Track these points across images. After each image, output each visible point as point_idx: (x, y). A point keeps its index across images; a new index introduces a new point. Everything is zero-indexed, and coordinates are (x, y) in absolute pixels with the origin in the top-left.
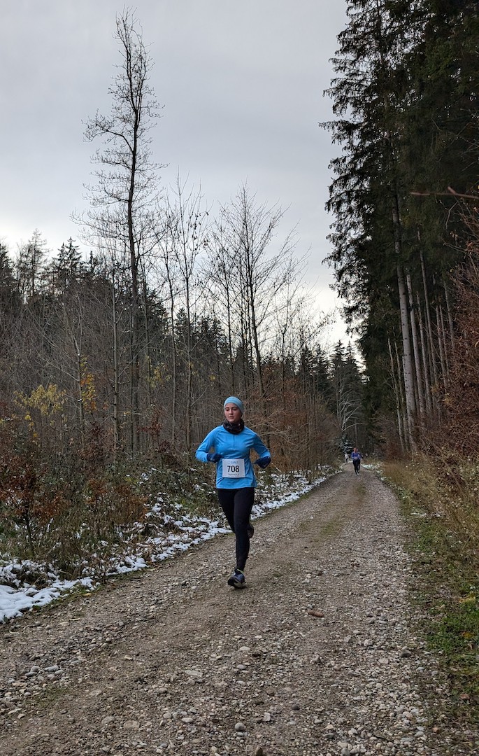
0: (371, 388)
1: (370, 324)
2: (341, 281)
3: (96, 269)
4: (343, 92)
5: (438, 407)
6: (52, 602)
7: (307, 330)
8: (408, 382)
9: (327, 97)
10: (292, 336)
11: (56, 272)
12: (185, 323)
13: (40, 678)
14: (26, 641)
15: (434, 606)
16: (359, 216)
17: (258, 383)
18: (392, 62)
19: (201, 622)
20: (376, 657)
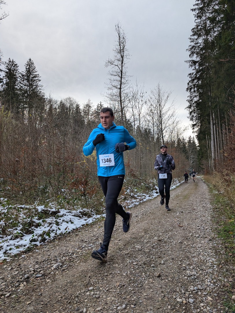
0: (200, 151)
1: (200, 130)
2: (191, 115)
4: (193, 50)
6: (93, 222)
7: (179, 132)
8: (213, 149)
9: (187, 51)
10: (175, 134)
13: (86, 248)
14: (83, 236)
15: (220, 223)
16: (198, 93)
18: (210, 39)
19: (142, 229)
20: (201, 240)
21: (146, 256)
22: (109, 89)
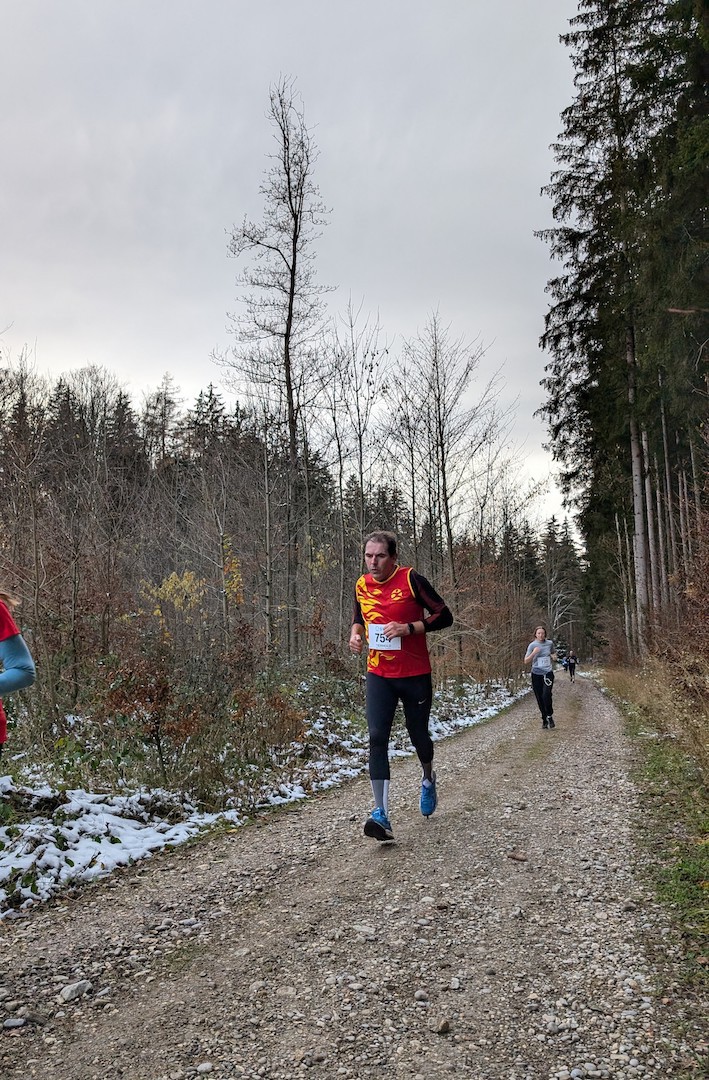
0: (592, 576)
1: (592, 495)
2: (557, 439)
3: (243, 424)
4: (567, 189)
5: (677, 601)
6: (189, 841)
7: (512, 502)
8: (639, 569)
9: (545, 196)
10: (494, 509)
11: (192, 428)
12: (357, 494)
13: (173, 932)
14: (156, 887)
15: (666, 848)
16: (583, 354)
17: (448, 570)
18: (633, 148)
19: (374, 866)
20: (593, 911)
21: (396, 961)
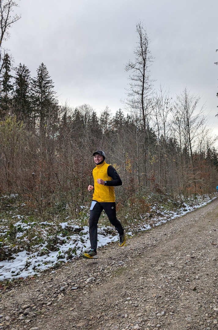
3: (129, 120)
7: (209, 142)
10: (204, 144)
12: (163, 140)
13: (116, 265)
14: (110, 253)
17: (191, 162)
19: (172, 247)
21: (180, 272)
22: (130, 95)
